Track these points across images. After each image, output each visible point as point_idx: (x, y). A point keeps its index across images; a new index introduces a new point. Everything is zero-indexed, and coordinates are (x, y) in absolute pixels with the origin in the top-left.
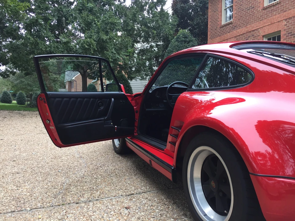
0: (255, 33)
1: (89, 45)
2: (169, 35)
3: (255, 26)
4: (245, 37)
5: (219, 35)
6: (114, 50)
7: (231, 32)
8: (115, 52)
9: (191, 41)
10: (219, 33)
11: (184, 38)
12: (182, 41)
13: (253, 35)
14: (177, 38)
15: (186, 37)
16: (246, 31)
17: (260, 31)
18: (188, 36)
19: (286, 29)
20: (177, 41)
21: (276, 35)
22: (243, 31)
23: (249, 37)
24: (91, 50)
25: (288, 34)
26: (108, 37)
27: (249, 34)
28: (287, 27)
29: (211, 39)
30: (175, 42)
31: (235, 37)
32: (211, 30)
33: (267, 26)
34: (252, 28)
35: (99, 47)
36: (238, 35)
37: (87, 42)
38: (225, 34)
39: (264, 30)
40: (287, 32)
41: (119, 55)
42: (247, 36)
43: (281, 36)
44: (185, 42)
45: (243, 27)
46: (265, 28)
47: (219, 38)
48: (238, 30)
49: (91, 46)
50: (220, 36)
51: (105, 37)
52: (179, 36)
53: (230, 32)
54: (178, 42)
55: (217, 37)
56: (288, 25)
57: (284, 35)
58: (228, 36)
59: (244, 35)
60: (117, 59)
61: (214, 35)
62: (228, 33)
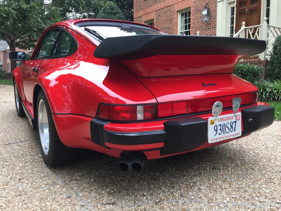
0: (172, 8)
1: (8, 14)
2: (98, 6)
3: (171, 2)
4: (164, 11)
5: (142, 8)
6: (40, 19)
7: (153, 6)
8: (41, 21)
9: (118, 13)
10: (143, 6)
11: (111, 10)
12: (109, 12)
13: (170, 10)
14: (104, 9)
15: (112, 9)
16: (164, 6)
17: (175, 6)
18: (115, 8)
19: (194, 6)
20: (104, 12)
21: (187, 10)
22: (162, 6)
23: (167, 12)
24: (10, 18)
25: (196, 10)
26: (29, 5)
27: (167, 9)
28: (195, 4)
29: (136, 12)
30: (102, 13)
31: (156, 11)
32: (136, 3)
33: (180, 2)
34: (169, 4)
35: (20, 16)
36: (158, 9)
37: (5, 10)
38: (148, 8)
39: (178, 5)
40: (195, 8)
41: (46, 24)
42: (165, 10)
43: (191, 12)
44: (112, 13)
45: (162, 2)
46: (179, 4)
47: (143, 11)
48: (158, 5)
49: (10, 15)
50: (144, 9)
51: (25, 6)
52: (106, 7)
53: (151, 6)
54: (105, 14)
55: (142, 10)
56: (196, 2)
57: (194, 11)
58: (150, 10)
59: (163, 10)
60: (43, 28)
61: (139, 8)
62: (150, 7)
